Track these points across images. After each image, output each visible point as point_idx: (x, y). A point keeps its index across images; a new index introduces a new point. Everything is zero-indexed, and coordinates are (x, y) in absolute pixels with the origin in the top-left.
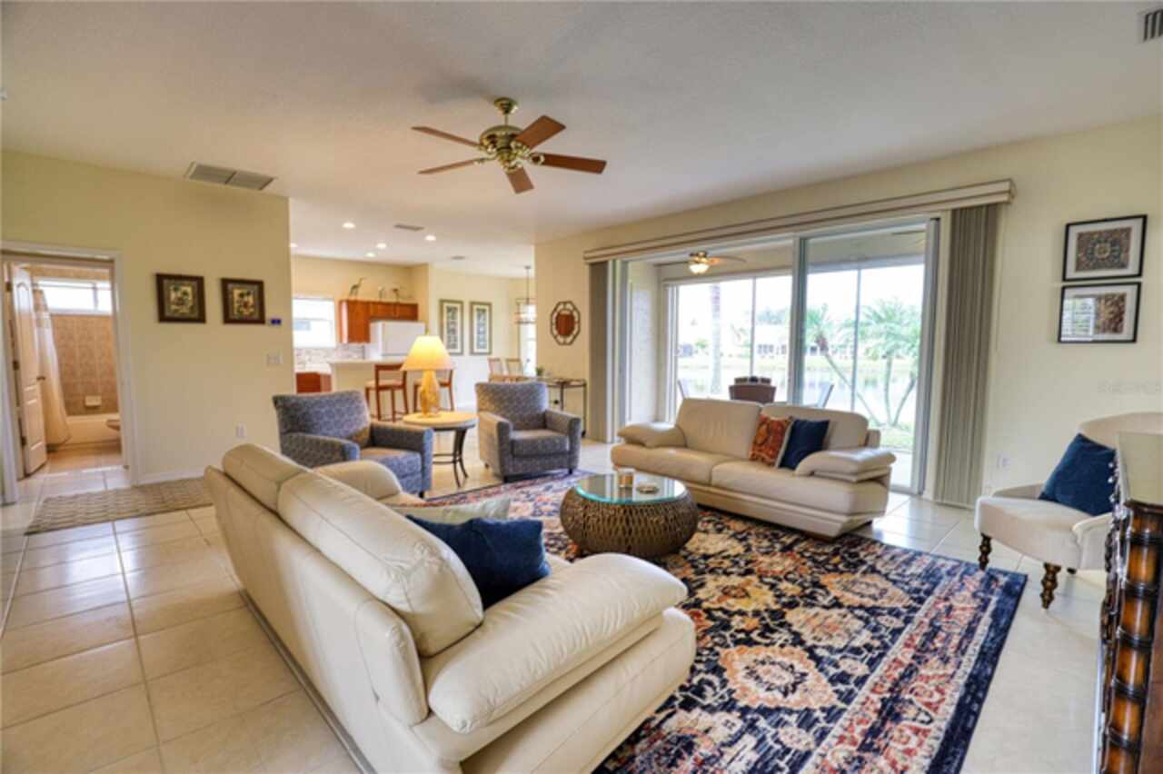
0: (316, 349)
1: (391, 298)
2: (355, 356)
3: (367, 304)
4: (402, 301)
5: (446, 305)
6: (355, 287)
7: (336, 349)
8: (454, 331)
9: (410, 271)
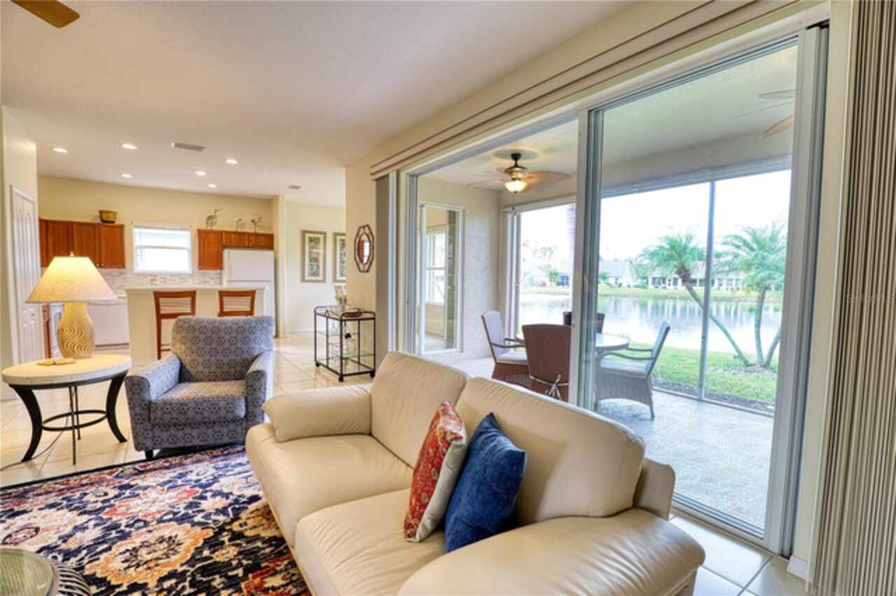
0: (171, 275)
1: (250, 229)
2: (212, 282)
3: (220, 234)
4: (259, 231)
5: (307, 236)
6: (210, 218)
7: (192, 276)
8: (316, 260)
9: (269, 203)
